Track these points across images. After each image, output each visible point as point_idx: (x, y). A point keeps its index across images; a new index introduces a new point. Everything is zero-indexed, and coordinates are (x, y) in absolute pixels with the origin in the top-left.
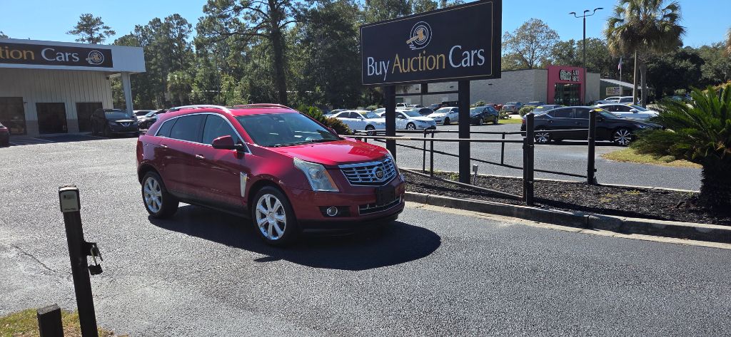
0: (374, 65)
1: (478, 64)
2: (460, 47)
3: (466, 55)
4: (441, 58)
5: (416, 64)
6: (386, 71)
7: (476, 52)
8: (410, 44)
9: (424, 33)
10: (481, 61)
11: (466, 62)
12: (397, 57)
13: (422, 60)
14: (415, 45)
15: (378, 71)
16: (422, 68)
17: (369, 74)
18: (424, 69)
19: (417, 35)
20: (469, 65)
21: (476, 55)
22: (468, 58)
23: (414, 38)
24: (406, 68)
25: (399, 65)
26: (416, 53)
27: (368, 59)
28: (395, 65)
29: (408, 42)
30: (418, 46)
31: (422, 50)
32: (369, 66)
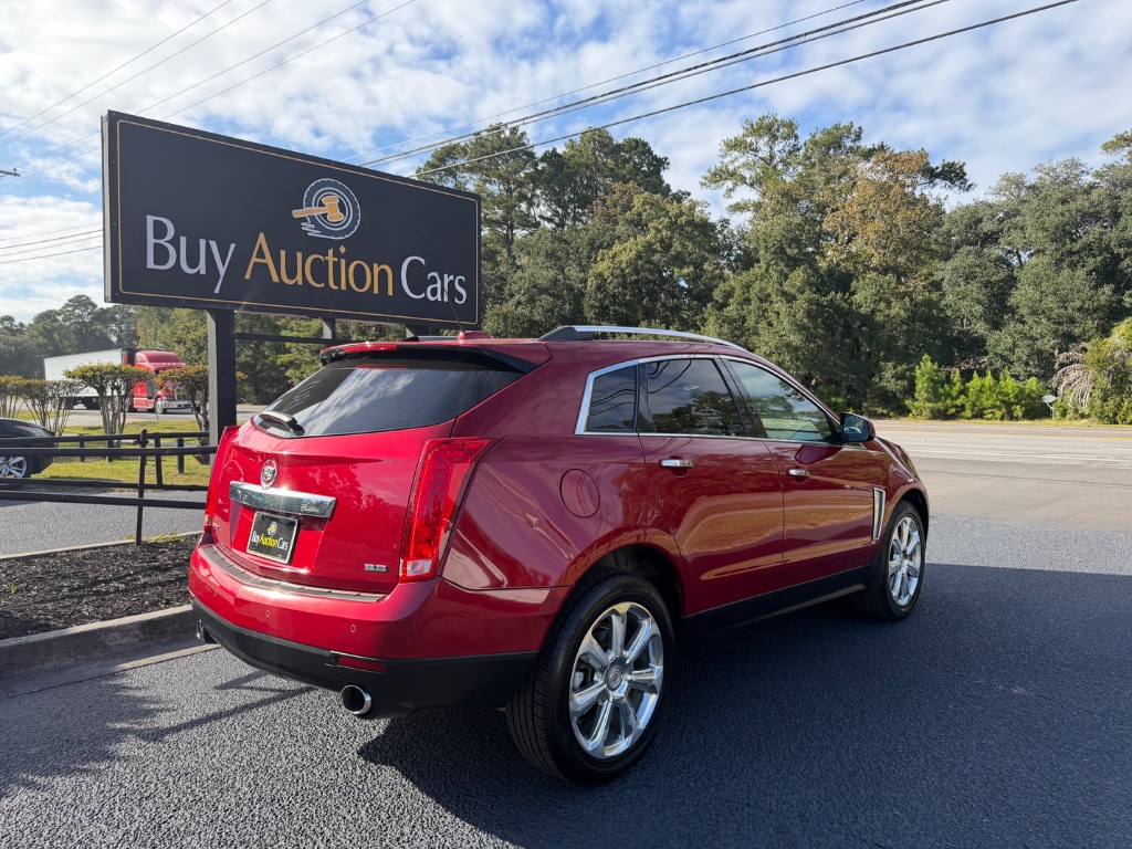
0: (175, 242)
1: (456, 301)
2: (423, 261)
3: (434, 280)
4: (383, 274)
5: (319, 270)
6: (222, 270)
7: (452, 277)
8: (304, 220)
9: (342, 207)
10: (460, 298)
11: (434, 292)
12: (262, 239)
13: (337, 266)
14: (318, 227)
15: (193, 262)
16: (337, 282)
17: (151, 264)
18: (344, 287)
19: (321, 205)
20: (440, 300)
21: (451, 284)
22: (439, 285)
23: (316, 211)
24: (292, 274)
25: (268, 260)
26: (321, 246)
27: (150, 219)
28: (254, 259)
29: (296, 213)
30: (324, 231)
31: (336, 245)
32: (151, 241)
